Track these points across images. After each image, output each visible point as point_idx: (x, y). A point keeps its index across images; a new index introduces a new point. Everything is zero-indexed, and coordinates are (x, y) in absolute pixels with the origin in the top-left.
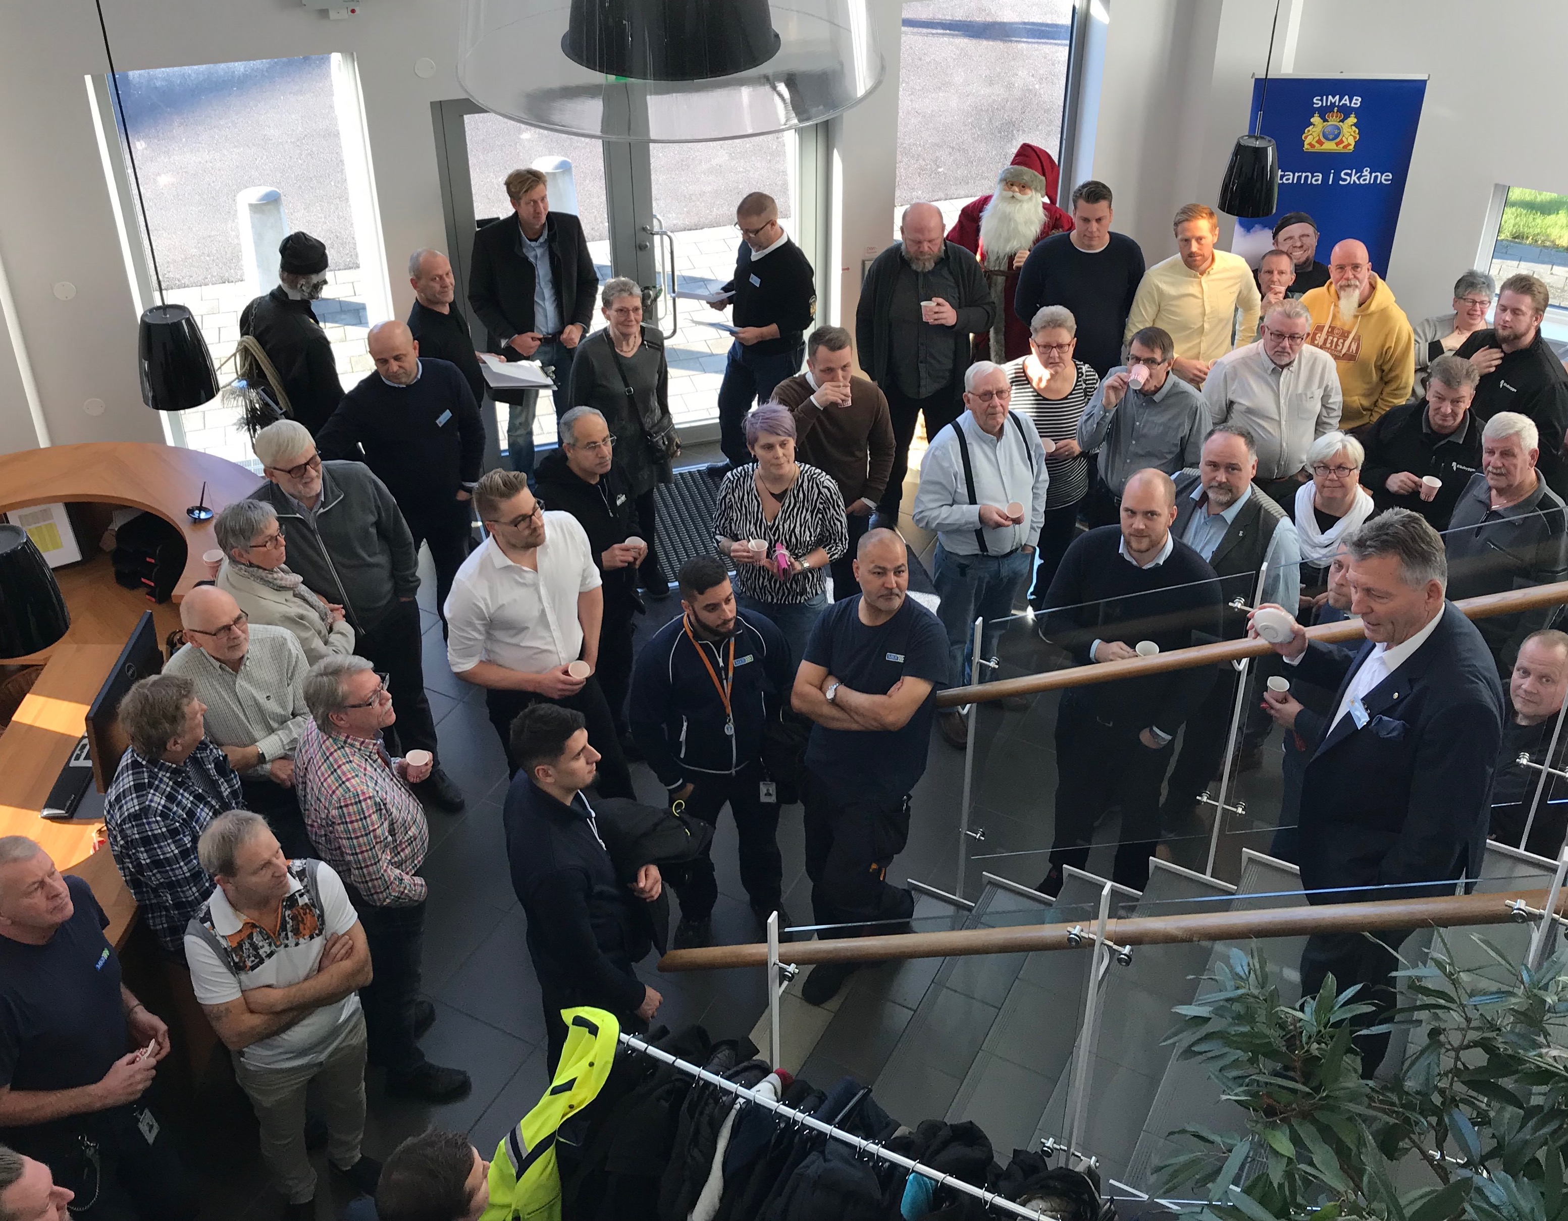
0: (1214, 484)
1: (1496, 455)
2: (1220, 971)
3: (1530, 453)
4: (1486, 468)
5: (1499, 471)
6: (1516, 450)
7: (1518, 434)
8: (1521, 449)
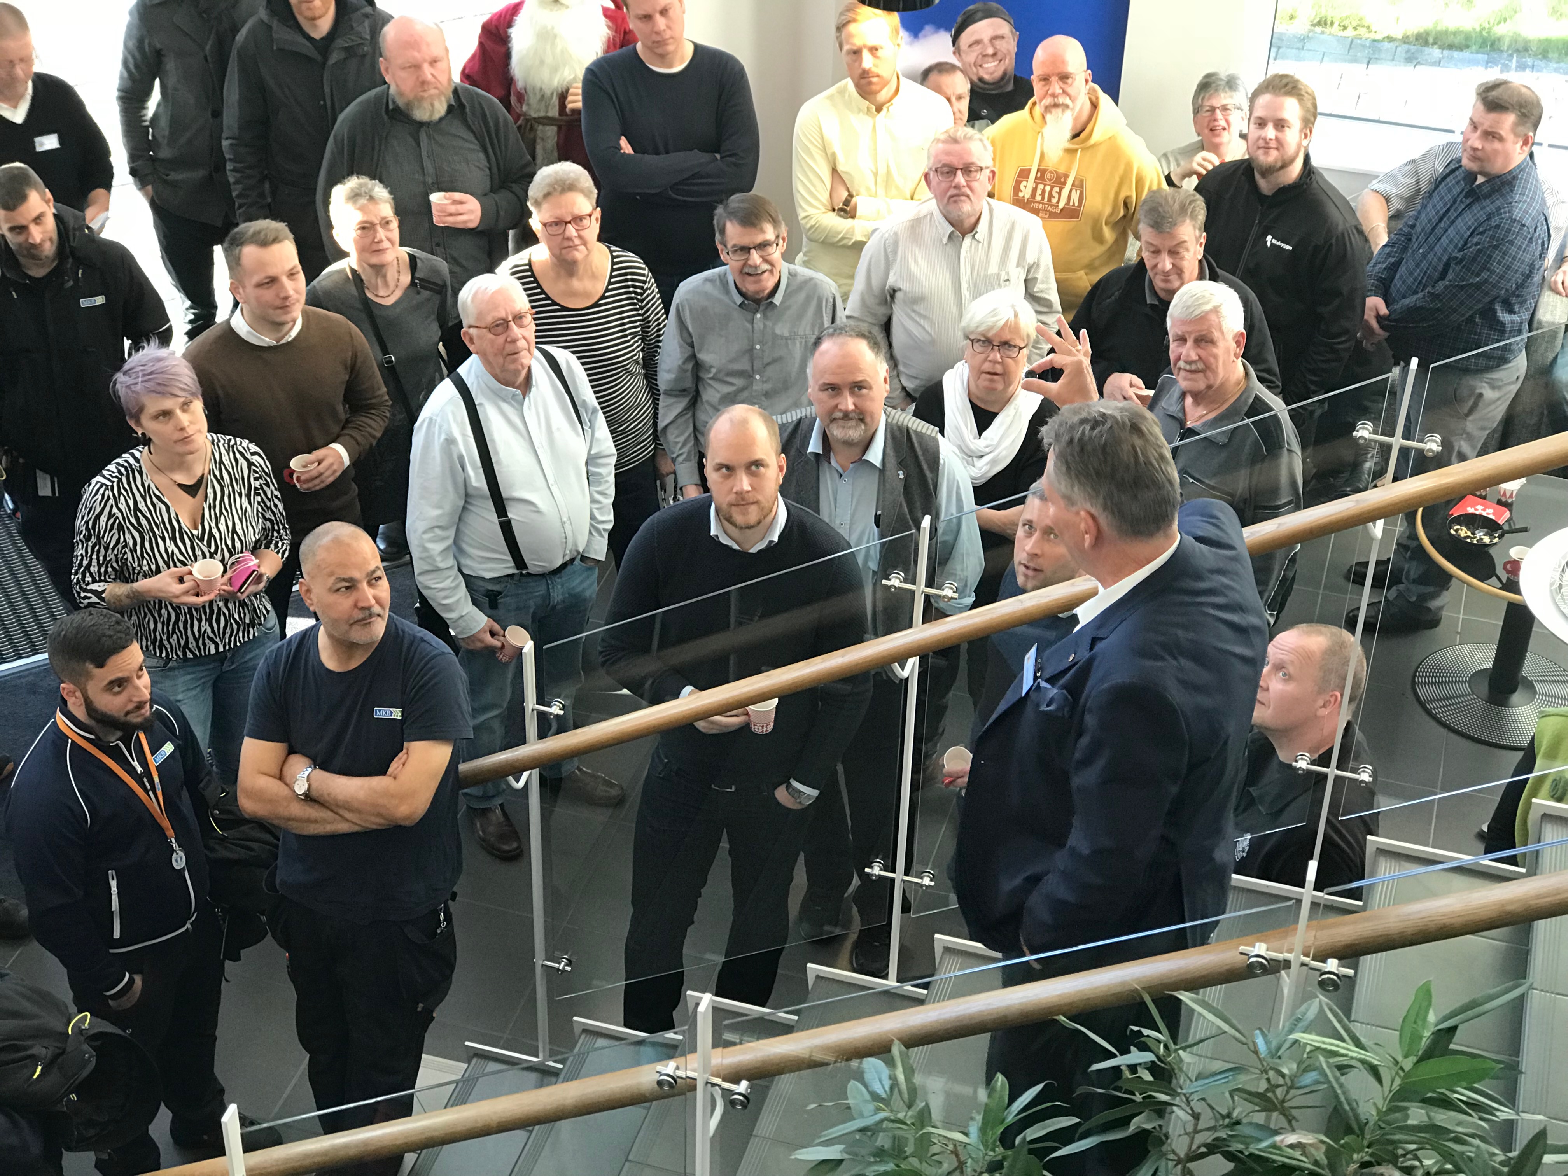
0: (839, 415)
1: (1190, 343)
2: (856, 1094)
3: (1234, 337)
4: (1175, 365)
5: (1194, 367)
6: (1216, 335)
7: (1216, 310)
8: (1223, 333)
